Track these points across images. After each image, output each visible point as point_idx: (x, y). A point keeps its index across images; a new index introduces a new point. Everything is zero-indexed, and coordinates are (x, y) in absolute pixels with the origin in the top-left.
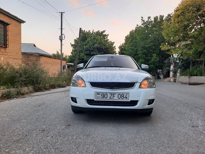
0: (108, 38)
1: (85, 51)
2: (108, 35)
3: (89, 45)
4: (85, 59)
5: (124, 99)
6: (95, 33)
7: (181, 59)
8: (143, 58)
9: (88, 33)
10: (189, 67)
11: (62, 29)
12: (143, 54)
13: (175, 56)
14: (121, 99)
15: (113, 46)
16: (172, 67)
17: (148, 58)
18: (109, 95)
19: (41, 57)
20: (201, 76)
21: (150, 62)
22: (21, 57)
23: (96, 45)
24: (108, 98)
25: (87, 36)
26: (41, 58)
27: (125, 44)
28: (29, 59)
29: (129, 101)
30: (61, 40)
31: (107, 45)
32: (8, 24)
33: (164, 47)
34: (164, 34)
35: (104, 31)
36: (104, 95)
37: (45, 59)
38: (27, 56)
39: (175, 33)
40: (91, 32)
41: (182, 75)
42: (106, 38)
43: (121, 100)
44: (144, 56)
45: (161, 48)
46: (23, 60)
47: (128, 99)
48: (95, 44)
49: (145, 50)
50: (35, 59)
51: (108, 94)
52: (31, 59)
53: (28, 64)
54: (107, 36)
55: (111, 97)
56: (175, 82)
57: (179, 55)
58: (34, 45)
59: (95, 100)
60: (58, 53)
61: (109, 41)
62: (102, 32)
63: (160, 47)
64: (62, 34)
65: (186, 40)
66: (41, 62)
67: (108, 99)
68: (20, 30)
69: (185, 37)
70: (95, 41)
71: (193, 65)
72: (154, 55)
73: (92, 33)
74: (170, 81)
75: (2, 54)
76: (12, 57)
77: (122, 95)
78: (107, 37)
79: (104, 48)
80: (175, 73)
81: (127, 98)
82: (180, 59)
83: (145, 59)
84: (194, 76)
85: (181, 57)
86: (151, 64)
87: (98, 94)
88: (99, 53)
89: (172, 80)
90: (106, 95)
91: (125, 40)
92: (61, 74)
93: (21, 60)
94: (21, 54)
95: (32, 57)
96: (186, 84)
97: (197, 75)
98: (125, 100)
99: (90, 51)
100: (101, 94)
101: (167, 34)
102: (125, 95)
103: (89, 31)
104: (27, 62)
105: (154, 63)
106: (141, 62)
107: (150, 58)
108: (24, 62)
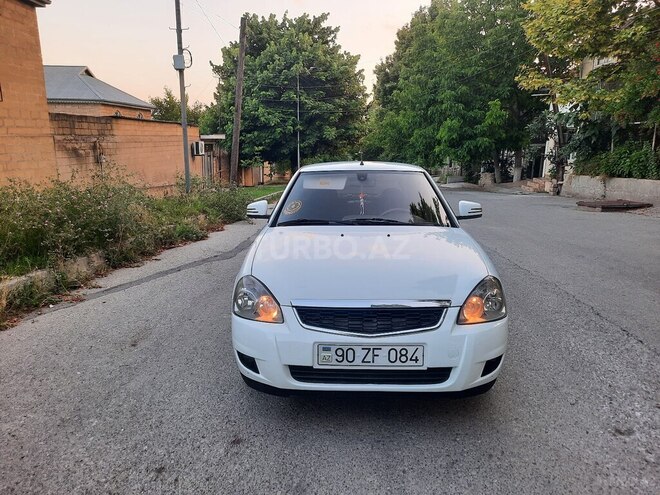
0: (337, 42)
1: (261, 89)
2: (337, 29)
3: (274, 69)
4: (263, 119)
5: (409, 363)
6: (292, 25)
7: (582, 120)
8: (458, 114)
9: (270, 25)
10: (605, 148)
11: (179, 31)
12: (458, 100)
13: (564, 109)
14: (398, 363)
15: (357, 70)
16: (550, 145)
17: (471, 113)
18: (360, 354)
19: (114, 121)
20: (643, 177)
21: (479, 126)
22: (48, 128)
23: (298, 68)
24: (358, 361)
25: (265, 35)
26: (114, 126)
27: (398, 57)
28: (77, 132)
29: (424, 368)
30: (181, 71)
31: (335, 65)
33: (530, 82)
34: (530, 33)
35: (324, 17)
36: (344, 352)
37: (128, 127)
38: (64, 123)
39: (569, 30)
40: (280, 21)
41: (581, 170)
42: (332, 41)
43: (398, 366)
44: (461, 106)
45: (517, 83)
46: (58, 138)
47: (420, 363)
48: (292, 65)
49: (464, 88)
50: (95, 133)
51: (358, 350)
52: (83, 132)
53: (75, 150)
54: (333, 32)
55: (368, 359)
56: (558, 193)
57: (576, 106)
58: (88, 72)
59: (316, 367)
60: (169, 95)
61: (341, 52)
62: (318, 21)
63: (516, 79)
64: (181, 50)
65: (605, 55)
66: (117, 139)
67: (358, 365)
68: (34, 32)
69: (600, 45)
70: (294, 53)
71: (621, 142)
72: (495, 104)
73: (283, 23)
74: (541, 191)
76: (19, 131)
77: (402, 354)
78: (335, 37)
79: (323, 78)
80: (560, 164)
81: (416, 360)
82: (577, 122)
83: (463, 118)
84: (619, 176)
85: (583, 115)
86: (483, 135)
87: (324, 349)
88: (308, 95)
89: (548, 187)
90: (350, 352)
91: (396, 43)
92: (188, 184)
93: (51, 140)
94: (48, 117)
95: (85, 125)
96: (592, 206)
97: (630, 175)
98: (410, 366)
99: (278, 89)
100: (334, 349)
101: (542, 33)
102: (411, 350)
103: (272, 16)
104: (69, 146)
105: (491, 132)
106: (450, 129)
107: (479, 113)
108: (60, 146)
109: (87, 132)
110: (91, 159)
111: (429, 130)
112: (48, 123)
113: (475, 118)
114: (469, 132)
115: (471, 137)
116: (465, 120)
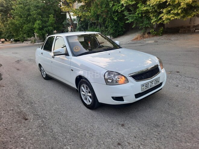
5: (158, 83)
8: (39, 19)
21: (48, 23)
24: (150, 86)
44: (40, 17)
49: (40, 10)
51: (149, 83)
59: (141, 92)
67: (150, 88)
71: (91, 27)
72: (52, 16)
81: (159, 81)
83: (41, 20)
86: (50, 26)
87: (143, 86)
90: (148, 85)
105: (52, 25)
106: (39, 24)
107: (47, 19)
111: (30, 25)
113: (45, 20)
114: (45, 25)
115: (46, 27)
116: (42, 21)
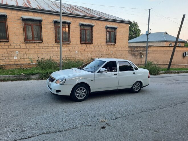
26: (149, 48)
28: (136, 50)
32: (116, 28)
38: (132, 48)
46: (130, 51)
50: (142, 50)
52: (138, 50)
58: (166, 33)
66: (149, 51)
75: (112, 49)
76: (119, 50)
93: (128, 52)
94: (128, 47)
95: (139, 48)
104: (133, 53)
108: (130, 53)
109: (139, 50)
110: (139, 56)
112: (127, 48)
